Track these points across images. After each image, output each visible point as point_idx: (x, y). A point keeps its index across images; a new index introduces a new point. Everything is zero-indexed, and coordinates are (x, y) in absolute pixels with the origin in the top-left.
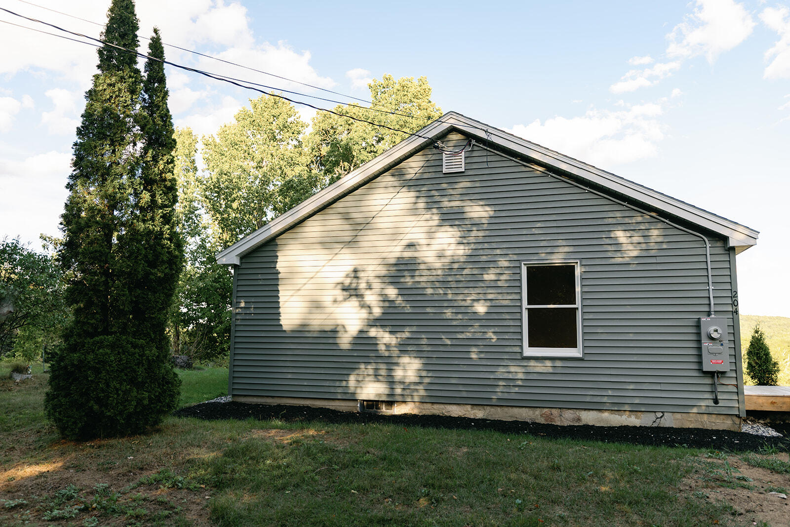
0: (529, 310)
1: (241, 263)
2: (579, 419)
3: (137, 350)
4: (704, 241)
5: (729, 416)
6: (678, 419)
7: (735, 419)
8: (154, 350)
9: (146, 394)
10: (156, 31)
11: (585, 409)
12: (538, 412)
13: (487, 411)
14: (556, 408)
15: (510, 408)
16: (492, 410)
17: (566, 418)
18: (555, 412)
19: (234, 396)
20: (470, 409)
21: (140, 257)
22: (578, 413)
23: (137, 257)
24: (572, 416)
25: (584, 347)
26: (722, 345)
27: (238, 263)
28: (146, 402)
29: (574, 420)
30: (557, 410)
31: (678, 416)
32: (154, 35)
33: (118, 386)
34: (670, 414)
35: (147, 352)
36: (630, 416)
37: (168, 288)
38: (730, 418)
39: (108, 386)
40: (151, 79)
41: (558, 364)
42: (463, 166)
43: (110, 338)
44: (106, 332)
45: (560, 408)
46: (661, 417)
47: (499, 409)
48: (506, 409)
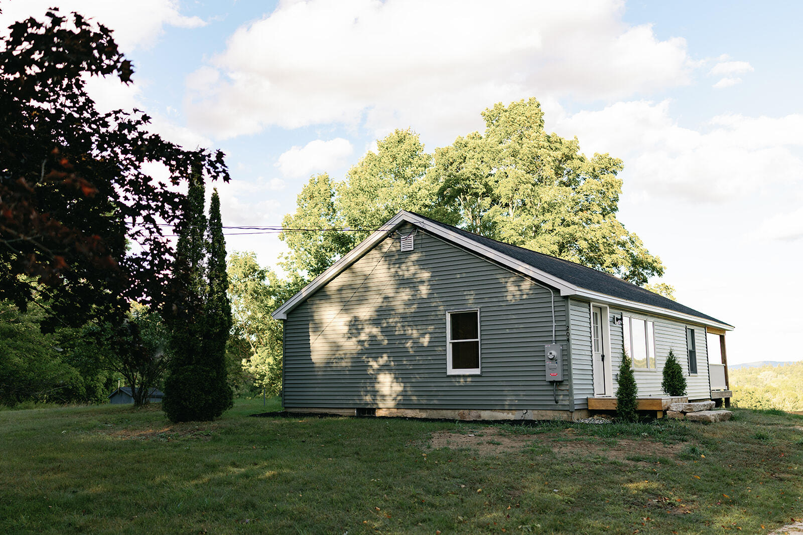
0: (453, 343)
1: (287, 318)
2: (480, 417)
3: (205, 373)
4: (550, 292)
5: (564, 412)
6: (535, 414)
7: (568, 413)
8: (215, 373)
9: (210, 398)
10: (215, 190)
11: (483, 410)
12: (457, 412)
13: (428, 413)
14: (466, 409)
15: (441, 410)
16: (431, 412)
17: (473, 415)
18: (466, 412)
19: (285, 407)
20: (418, 412)
21: (204, 323)
22: (479, 412)
23: (203, 322)
24: (476, 414)
25: (482, 367)
26: (557, 363)
27: (286, 319)
28: (210, 402)
29: (477, 417)
30: (467, 411)
31: (536, 412)
32: (214, 192)
33: (195, 392)
34: (531, 411)
35: (210, 374)
36: (508, 414)
37: (223, 338)
38: (565, 412)
39: (190, 392)
40: (212, 218)
41: (469, 379)
42: (413, 246)
43: (192, 367)
44: (190, 364)
45: (470, 409)
46: (526, 413)
47: (435, 411)
48: (439, 411)
